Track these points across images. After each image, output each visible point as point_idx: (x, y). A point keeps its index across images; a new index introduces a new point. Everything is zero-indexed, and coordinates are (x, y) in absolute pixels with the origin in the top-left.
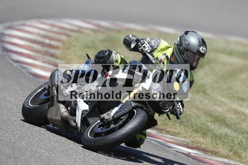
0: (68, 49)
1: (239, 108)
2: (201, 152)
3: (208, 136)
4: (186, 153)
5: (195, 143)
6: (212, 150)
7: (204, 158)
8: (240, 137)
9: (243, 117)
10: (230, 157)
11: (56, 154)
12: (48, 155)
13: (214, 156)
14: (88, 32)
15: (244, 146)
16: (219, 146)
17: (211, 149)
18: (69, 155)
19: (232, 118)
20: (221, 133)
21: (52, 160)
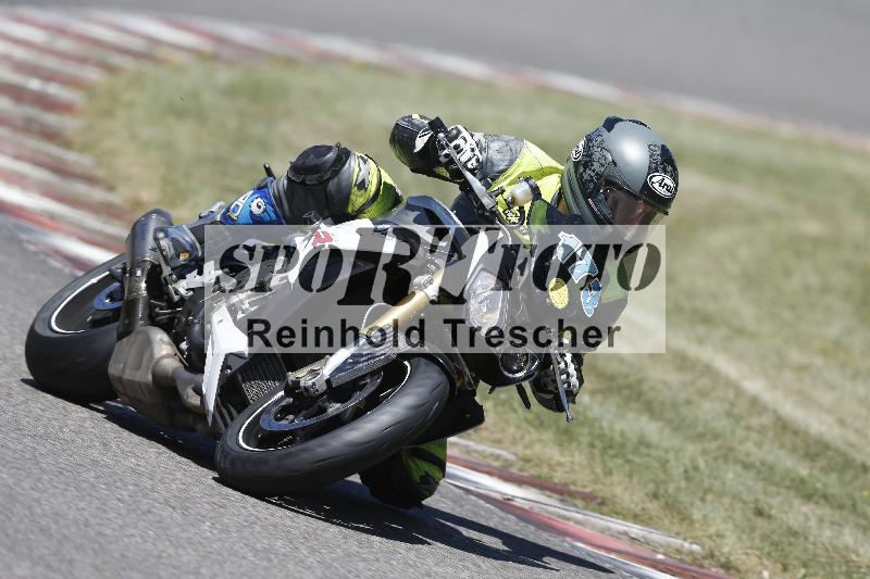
0: (108, 113)
1: (693, 350)
2: (550, 497)
3: (580, 443)
4: (498, 496)
5: (531, 464)
6: (588, 490)
7: (559, 516)
8: (691, 449)
9: (704, 382)
10: (651, 519)
11: (39, 480)
12: (11, 481)
13: (594, 510)
14: (180, 58)
15: (702, 481)
16: (615, 478)
17: (585, 487)
18: (85, 485)
19: (665, 383)
20: (622, 434)
21: (22, 498)
